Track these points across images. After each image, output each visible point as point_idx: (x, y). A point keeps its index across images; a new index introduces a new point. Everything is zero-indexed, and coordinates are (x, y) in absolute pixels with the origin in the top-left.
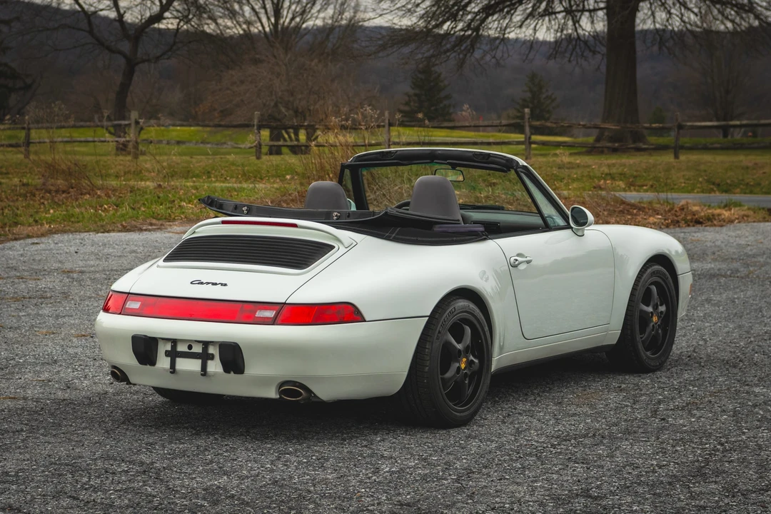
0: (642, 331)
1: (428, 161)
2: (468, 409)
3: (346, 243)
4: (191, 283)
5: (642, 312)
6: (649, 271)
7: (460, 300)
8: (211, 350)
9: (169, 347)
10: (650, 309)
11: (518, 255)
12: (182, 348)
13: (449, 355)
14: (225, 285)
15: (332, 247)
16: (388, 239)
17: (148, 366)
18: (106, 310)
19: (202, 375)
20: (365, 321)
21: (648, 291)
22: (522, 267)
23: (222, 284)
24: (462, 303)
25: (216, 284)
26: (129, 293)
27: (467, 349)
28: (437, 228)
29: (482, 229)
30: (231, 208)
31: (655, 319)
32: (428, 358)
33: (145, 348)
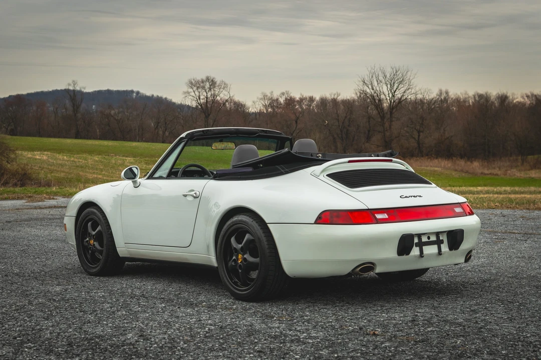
4: (400, 197)
8: (441, 238)
9: (417, 240)
12: (424, 239)
14: (420, 196)
19: (440, 254)
25: (415, 196)
26: (369, 209)
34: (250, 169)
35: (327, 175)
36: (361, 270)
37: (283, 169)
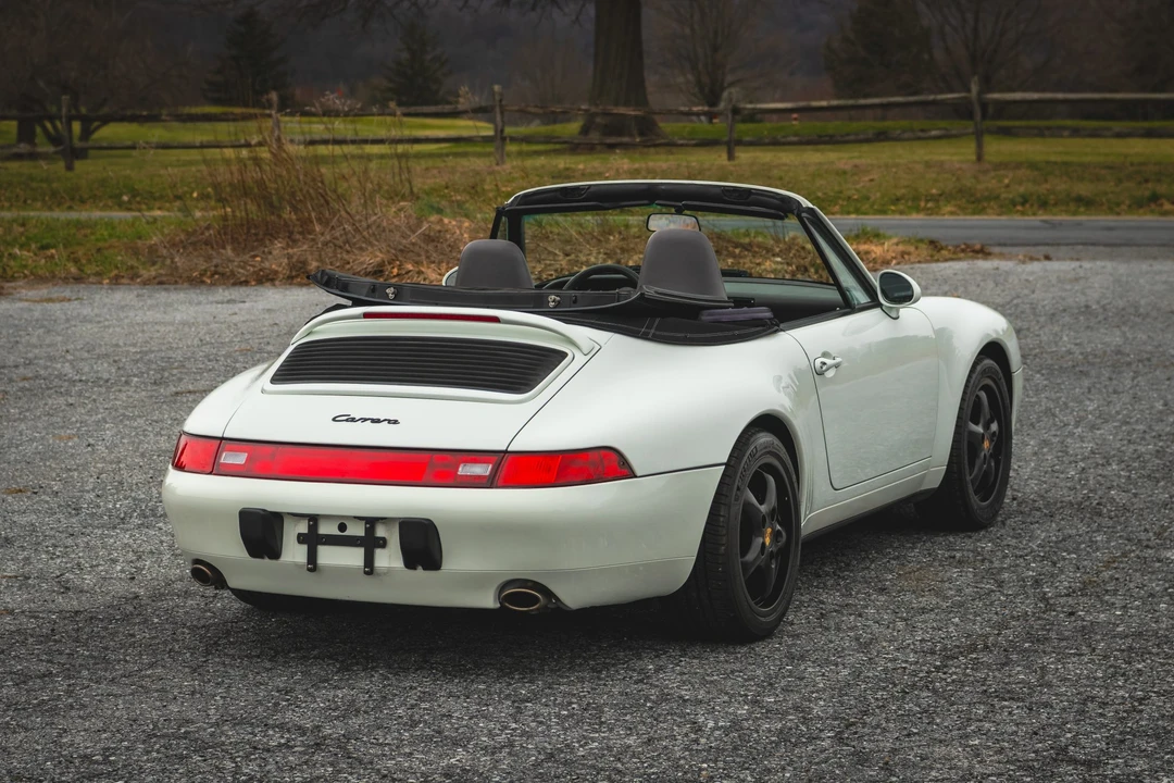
0: (972, 465)
1: (646, 202)
2: (774, 610)
3: (586, 347)
4: (334, 420)
5: (972, 434)
6: (979, 368)
7: (762, 434)
8: (380, 532)
9: (303, 528)
10: (979, 429)
11: (825, 355)
12: (327, 529)
13: (751, 524)
14: (396, 422)
15: (563, 355)
16: (645, 337)
17: (267, 560)
18: (179, 467)
19: (366, 573)
20: (636, 477)
21: (978, 403)
22: (830, 374)
23: (389, 421)
24: (764, 438)
25: (378, 421)
26: (222, 439)
27: (772, 513)
28: (705, 317)
29: (769, 314)
30: (365, 291)
31: (986, 444)
32: (724, 532)
33: (261, 530)
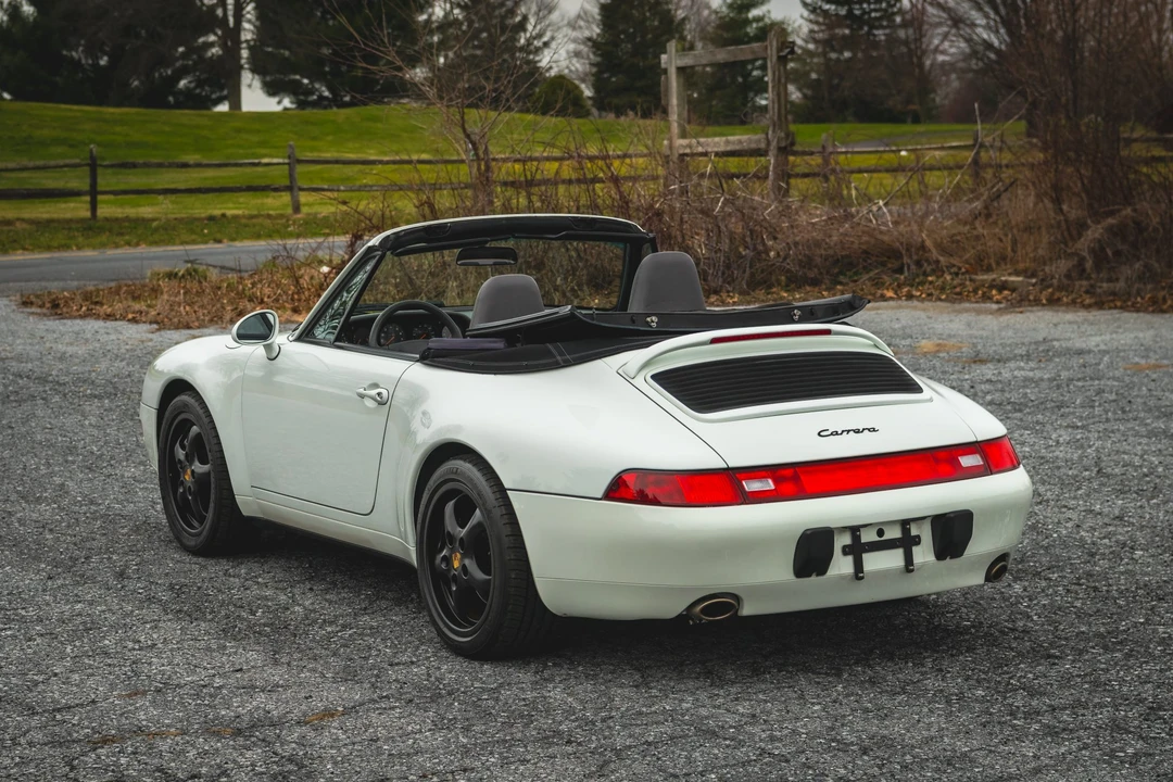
4: (819, 434)
12: (868, 536)
14: (874, 430)
19: (909, 571)
23: (869, 430)
26: (729, 469)
30: (626, 321)
34: (500, 344)
35: (653, 377)
36: (706, 611)
37: (561, 354)
